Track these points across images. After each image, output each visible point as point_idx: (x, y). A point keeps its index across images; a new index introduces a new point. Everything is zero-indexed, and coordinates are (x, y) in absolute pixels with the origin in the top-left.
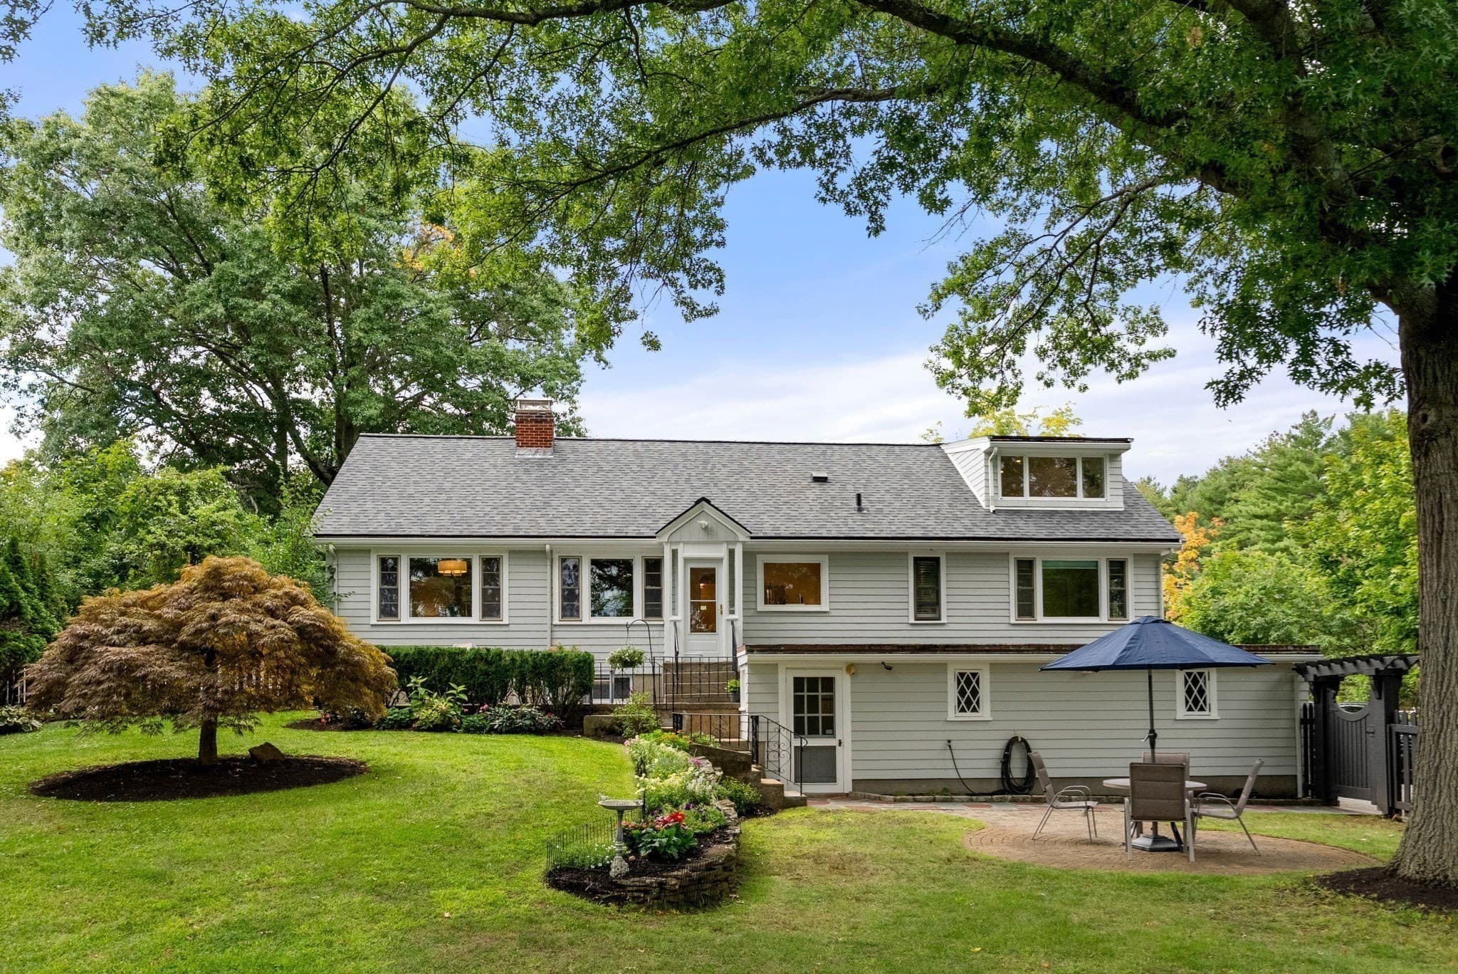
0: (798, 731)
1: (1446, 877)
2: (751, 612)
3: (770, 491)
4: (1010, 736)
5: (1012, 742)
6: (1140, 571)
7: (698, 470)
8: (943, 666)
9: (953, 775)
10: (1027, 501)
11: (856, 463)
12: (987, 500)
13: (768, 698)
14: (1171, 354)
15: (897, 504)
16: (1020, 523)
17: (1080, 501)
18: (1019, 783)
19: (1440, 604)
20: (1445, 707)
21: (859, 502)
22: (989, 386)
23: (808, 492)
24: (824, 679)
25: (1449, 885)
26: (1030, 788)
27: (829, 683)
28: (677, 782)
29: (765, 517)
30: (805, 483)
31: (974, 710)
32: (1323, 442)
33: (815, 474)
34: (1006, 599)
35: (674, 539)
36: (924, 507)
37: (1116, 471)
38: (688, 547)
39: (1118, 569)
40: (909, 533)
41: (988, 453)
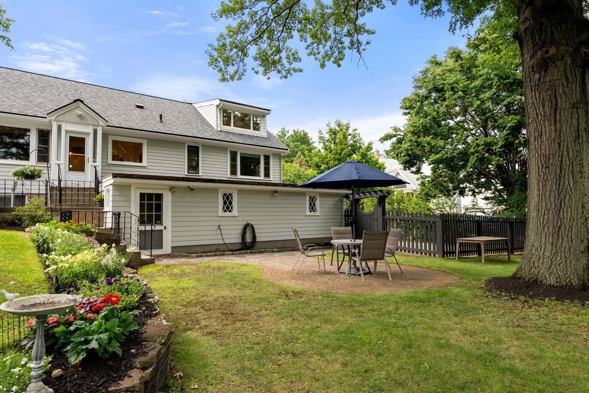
0: (142, 221)
1: (572, 283)
2: (105, 164)
3: (114, 108)
4: (245, 223)
5: (246, 226)
6: (275, 160)
7: (72, 92)
8: (216, 190)
9: (221, 242)
10: (232, 128)
11: (156, 104)
12: (217, 126)
13: (124, 204)
14: (301, 71)
15: (178, 122)
16: (232, 137)
17: (250, 132)
18: (250, 244)
19: (557, 144)
20: (562, 196)
21: (161, 119)
22: (231, 69)
23: (135, 111)
24: (156, 194)
25: (574, 288)
26: (254, 247)
27: (159, 197)
28: (89, 257)
29: (113, 118)
30: (132, 107)
31: (230, 211)
32: (286, 137)
33: (137, 104)
34: (226, 167)
35: (60, 118)
36: (190, 125)
37: (264, 122)
38: (68, 125)
39: (267, 158)
40: (186, 134)
41: (218, 106)
